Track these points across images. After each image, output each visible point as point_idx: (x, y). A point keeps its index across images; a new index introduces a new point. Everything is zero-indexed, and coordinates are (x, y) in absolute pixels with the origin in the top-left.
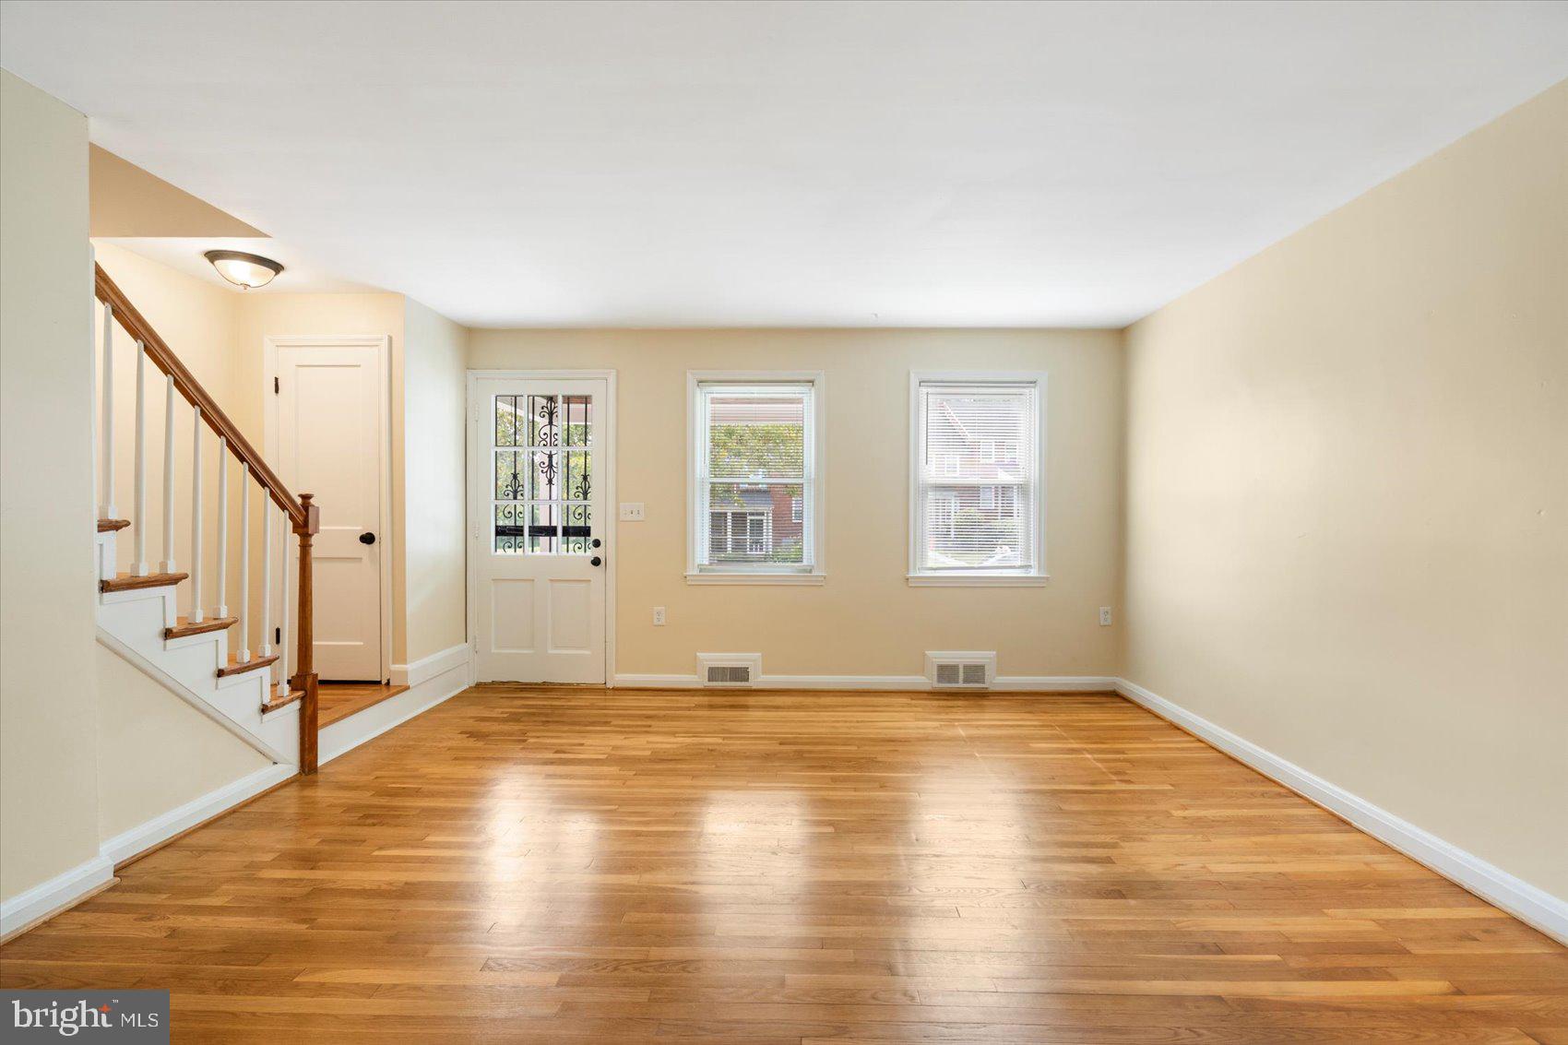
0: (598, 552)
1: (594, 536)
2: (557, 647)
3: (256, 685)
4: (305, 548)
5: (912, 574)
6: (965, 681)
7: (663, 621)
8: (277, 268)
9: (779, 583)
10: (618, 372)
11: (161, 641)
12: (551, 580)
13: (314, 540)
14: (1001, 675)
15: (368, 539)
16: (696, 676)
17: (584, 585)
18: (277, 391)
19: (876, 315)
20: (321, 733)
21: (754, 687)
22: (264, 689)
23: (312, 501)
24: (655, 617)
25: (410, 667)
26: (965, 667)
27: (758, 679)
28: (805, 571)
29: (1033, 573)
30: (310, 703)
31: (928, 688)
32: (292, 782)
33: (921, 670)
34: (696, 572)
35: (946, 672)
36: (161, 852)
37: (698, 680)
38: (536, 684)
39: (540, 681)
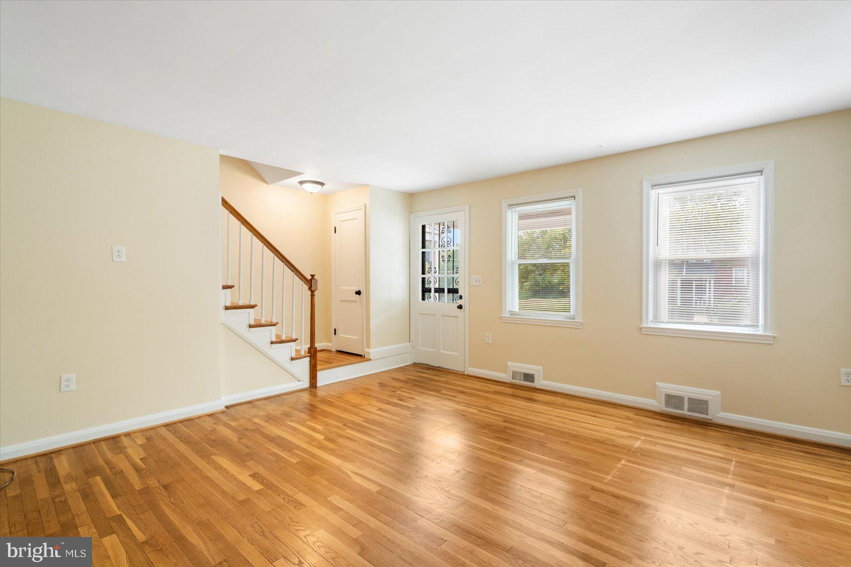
0: (460, 302)
1: (460, 293)
2: (444, 350)
3: (289, 349)
4: (312, 296)
5: (644, 325)
6: (689, 410)
7: (490, 342)
8: (322, 184)
9: (553, 325)
10: (470, 206)
11: (248, 328)
12: (442, 316)
13: (316, 293)
14: (723, 410)
15: (358, 293)
16: (506, 375)
17: (456, 319)
18: (335, 232)
19: (601, 146)
20: (318, 373)
21: (538, 387)
22: (292, 351)
23: (315, 277)
24: (487, 339)
25: (371, 350)
26: (690, 400)
27: (539, 383)
28: (571, 318)
29: (760, 331)
30: (313, 359)
31: (658, 410)
32: (305, 390)
33: (653, 395)
34: (508, 315)
35: (671, 399)
36: (246, 404)
37: (506, 377)
38: (436, 367)
39: (437, 366)
